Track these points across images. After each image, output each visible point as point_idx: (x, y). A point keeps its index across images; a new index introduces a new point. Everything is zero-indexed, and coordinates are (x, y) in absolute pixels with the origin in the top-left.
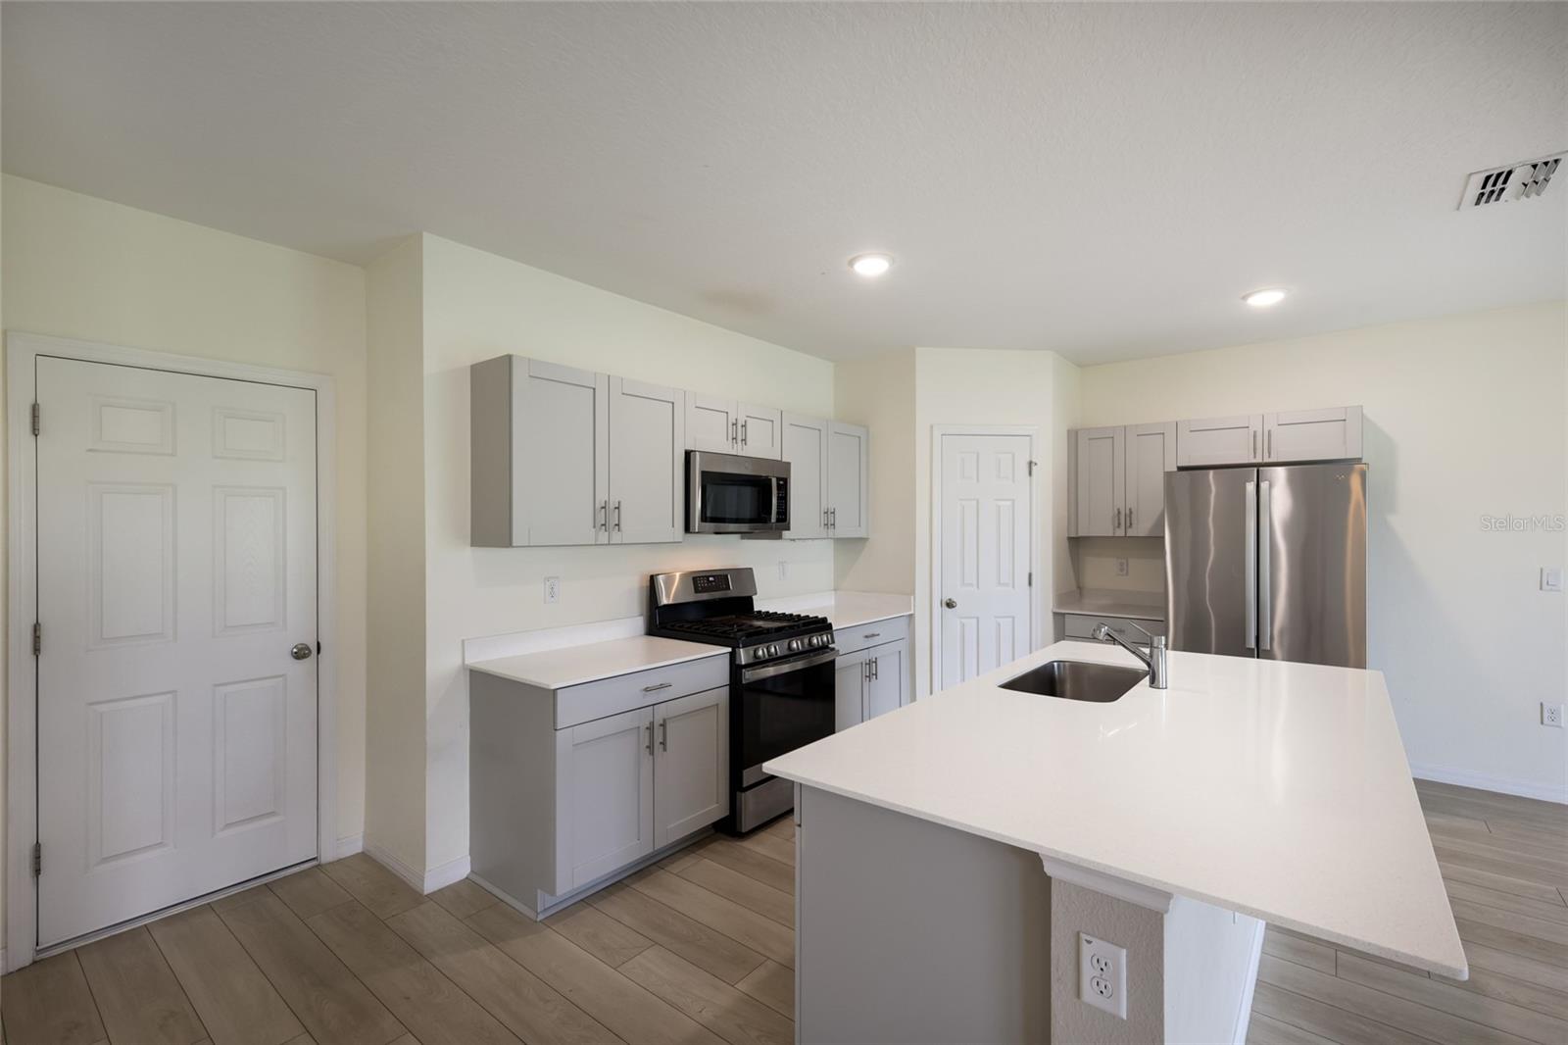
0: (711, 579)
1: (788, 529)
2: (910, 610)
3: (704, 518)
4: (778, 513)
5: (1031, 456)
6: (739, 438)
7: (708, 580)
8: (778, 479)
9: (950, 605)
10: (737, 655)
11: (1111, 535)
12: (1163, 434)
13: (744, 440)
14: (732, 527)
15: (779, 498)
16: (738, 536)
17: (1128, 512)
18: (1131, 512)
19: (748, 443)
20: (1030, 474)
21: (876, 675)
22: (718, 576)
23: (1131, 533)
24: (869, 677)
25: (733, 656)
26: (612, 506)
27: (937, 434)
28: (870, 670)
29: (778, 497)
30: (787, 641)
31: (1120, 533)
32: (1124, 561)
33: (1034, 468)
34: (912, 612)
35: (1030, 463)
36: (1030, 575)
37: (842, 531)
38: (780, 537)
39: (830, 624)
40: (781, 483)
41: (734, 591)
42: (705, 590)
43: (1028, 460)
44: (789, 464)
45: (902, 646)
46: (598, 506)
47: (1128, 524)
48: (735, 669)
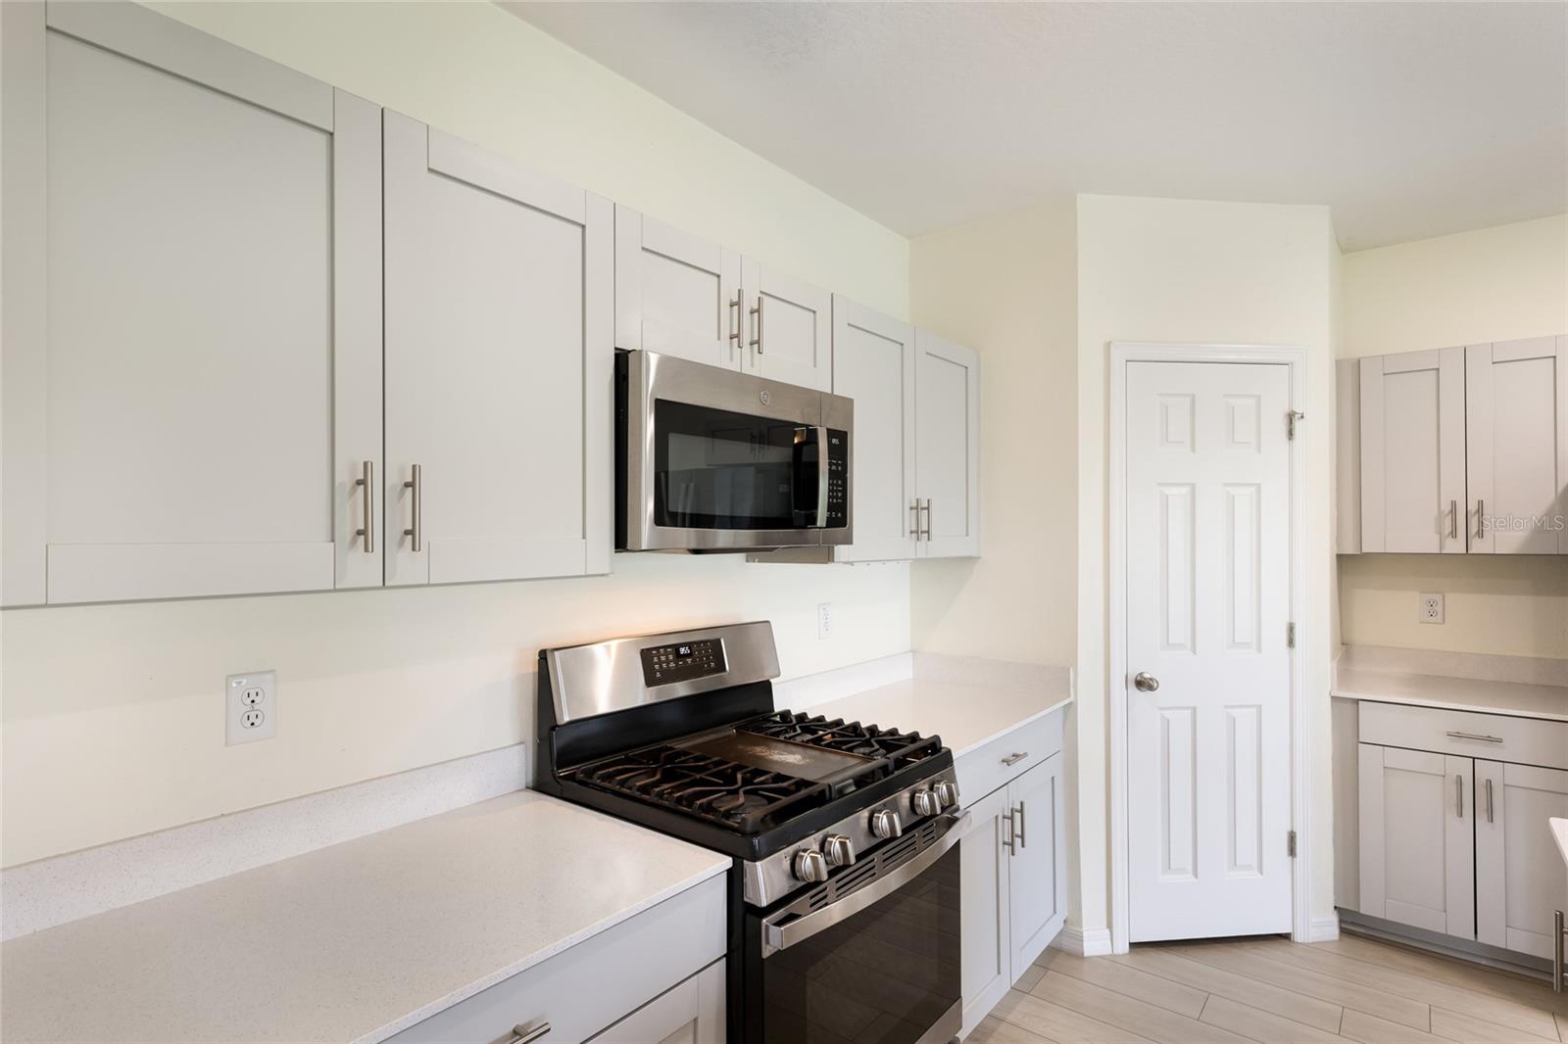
0: (683, 651)
1: (848, 541)
2: (1069, 696)
3: (663, 516)
4: (831, 507)
5: (1291, 401)
6: (746, 339)
7: (678, 651)
8: (831, 433)
9: (1142, 684)
10: (748, 880)
11: (1438, 552)
12: (1555, 357)
13: (756, 342)
14: (723, 537)
15: (832, 475)
16: (742, 556)
17: (1473, 507)
18: (1480, 511)
19: (765, 349)
20: (1291, 434)
21: (1022, 837)
22: (698, 643)
23: (1478, 547)
24: (1012, 845)
25: (735, 880)
26: (394, 479)
27: (1118, 357)
28: (1013, 830)
29: (831, 472)
30: (865, 814)
31: (1456, 546)
32: (1438, 597)
33: (1298, 424)
34: (1072, 699)
35: (1291, 417)
36: (1291, 629)
37: (942, 544)
38: (828, 557)
39: (949, 752)
40: (834, 441)
41: (734, 674)
42: (670, 677)
43: (1286, 410)
44: (851, 401)
45: (1055, 768)
46: (344, 478)
47: (1474, 529)
48: (743, 918)
